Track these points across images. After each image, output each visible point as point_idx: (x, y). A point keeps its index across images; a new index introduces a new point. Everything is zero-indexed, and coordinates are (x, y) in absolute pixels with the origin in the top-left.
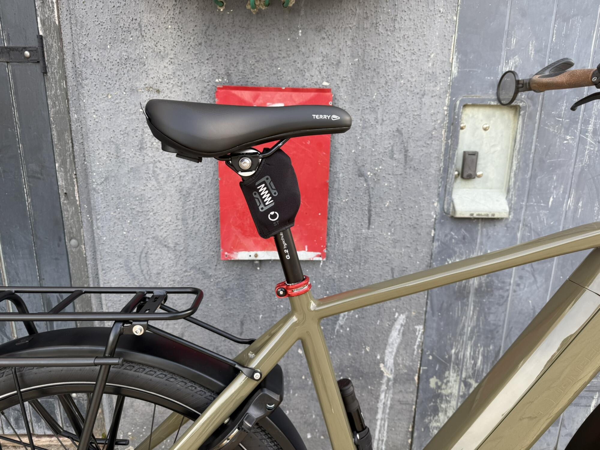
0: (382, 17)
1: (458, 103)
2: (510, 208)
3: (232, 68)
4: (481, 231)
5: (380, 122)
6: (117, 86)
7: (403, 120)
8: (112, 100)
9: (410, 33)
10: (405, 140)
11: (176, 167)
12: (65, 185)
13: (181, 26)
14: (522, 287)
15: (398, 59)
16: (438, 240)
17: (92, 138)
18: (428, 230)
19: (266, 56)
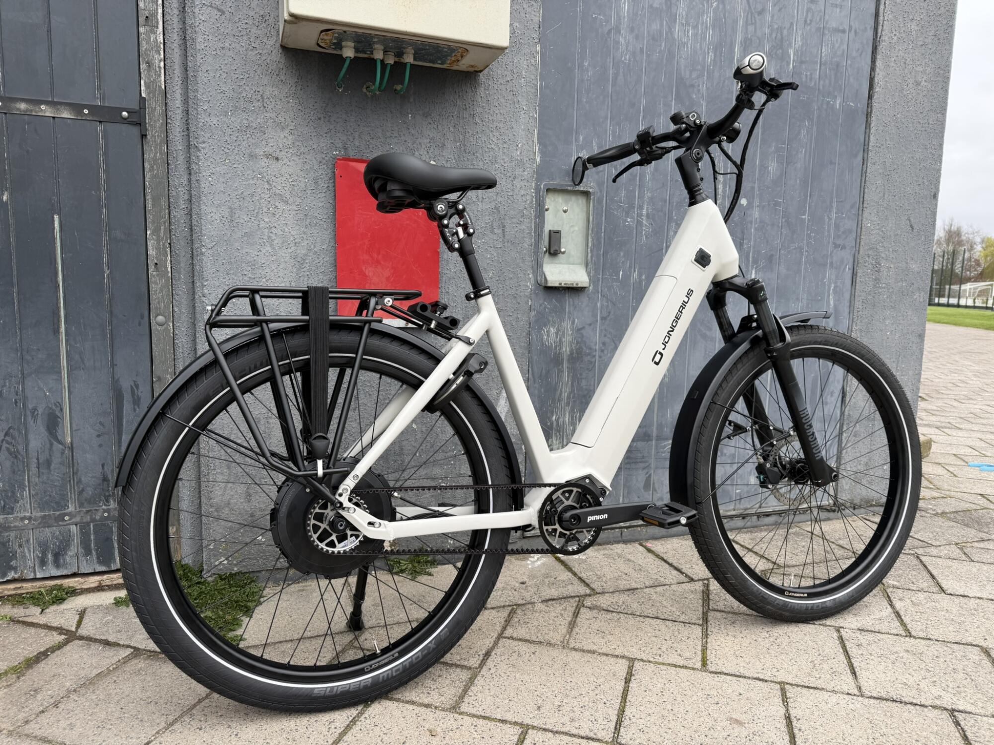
0: (479, 110)
1: (542, 186)
2: (590, 280)
3: (349, 143)
4: (569, 301)
5: (481, 199)
6: (236, 151)
7: (500, 199)
8: (230, 164)
9: (501, 125)
10: (502, 217)
11: (292, 233)
12: (156, 254)
13: (302, 102)
14: (605, 352)
15: (493, 146)
16: (534, 309)
17: (205, 201)
18: (526, 299)
19: (380, 135)
